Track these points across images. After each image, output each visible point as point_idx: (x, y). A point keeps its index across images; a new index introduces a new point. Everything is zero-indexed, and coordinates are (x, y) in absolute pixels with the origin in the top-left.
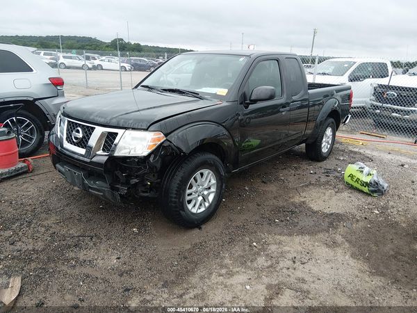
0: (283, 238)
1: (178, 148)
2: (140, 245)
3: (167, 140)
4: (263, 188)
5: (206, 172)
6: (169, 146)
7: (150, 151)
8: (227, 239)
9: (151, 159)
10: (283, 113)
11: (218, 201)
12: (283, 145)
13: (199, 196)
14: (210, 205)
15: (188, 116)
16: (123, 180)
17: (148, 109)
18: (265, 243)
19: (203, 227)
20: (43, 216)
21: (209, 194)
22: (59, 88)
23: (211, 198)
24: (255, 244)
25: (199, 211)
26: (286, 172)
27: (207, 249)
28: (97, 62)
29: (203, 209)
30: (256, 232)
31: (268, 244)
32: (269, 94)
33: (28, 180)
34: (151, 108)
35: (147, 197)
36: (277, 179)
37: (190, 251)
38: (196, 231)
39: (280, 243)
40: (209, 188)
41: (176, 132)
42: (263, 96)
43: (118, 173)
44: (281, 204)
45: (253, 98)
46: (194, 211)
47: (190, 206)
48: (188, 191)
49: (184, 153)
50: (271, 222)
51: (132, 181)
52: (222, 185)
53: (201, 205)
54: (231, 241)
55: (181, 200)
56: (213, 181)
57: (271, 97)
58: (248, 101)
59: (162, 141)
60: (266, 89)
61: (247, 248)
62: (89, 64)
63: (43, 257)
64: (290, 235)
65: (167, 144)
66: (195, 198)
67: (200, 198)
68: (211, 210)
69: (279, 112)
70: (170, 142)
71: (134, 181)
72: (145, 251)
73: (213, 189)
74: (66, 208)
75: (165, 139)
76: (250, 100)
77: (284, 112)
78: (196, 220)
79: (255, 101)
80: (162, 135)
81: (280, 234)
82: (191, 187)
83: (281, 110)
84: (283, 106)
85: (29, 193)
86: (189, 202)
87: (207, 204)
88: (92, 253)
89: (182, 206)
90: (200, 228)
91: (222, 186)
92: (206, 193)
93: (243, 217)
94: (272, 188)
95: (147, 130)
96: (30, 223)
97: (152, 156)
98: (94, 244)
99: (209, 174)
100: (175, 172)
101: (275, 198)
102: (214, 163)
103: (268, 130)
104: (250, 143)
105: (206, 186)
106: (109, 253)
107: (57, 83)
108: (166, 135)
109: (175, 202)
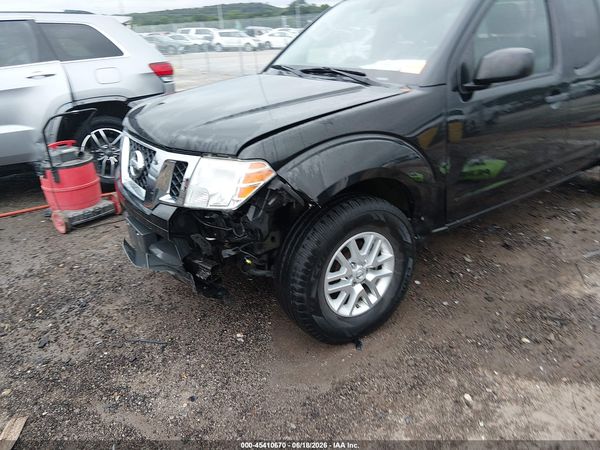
0: (535, 387)
1: (301, 193)
2: (237, 373)
3: (278, 176)
4: (502, 259)
5: (370, 237)
6: (282, 189)
7: (243, 200)
8: (408, 377)
9: (250, 215)
10: (554, 107)
11: (397, 293)
12: (555, 171)
13: (355, 283)
14: (381, 301)
15: (324, 123)
16: (206, 250)
17: (252, 111)
18: (490, 397)
19: (365, 341)
20: (108, 294)
21: (377, 280)
22: (165, 79)
23: (382, 287)
24: (467, 397)
25: (357, 312)
26: (555, 224)
27: (363, 399)
28: (263, 39)
29: (364, 308)
30: (474, 366)
31: (498, 401)
32: (519, 65)
33: (111, 228)
34: (257, 110)
35: (264, 276)
36: (534, 241)
37: (326, 399)
38: (350, 351)
39: (526, 401)
40: (380, 267)
41: (297, 160)
42: (503, 71)
43: (196, 238)
44: (539, 299)
45: (482, 75)
46: (345, 312)
47: (335, 305)
48: (330, 276)
49: (313, 203)
50: (512, 343)
51: (224, 252)
52: (408, 260)
53: (360, 299)
54: (418, 384)
55: (313, 295)
56: (388, 254)
57: (525, 72)
58: (471, 84)
59: (267, 179)
60: (513, 55)
61: (449, 405)
62: (253, 42)
63: (76, 380)
64: (552, 380)
65: (278, 184)
66: (345, 289)
67: (359, 288)
68: (383, 308)
69: (544, 102)
70: (285, 182)
71: (228, 253)
72: (243, 388)
73: (387, 270)
74: (146, 283)
75: (273, 174)
76: (477, 81)
77: (555, 103)
78: (348, 329)
79: (485, 83)
80: (268, 167)
81: (529, 377)
82: (336, 267)
83: (550, 98)
84: (555, 90)
85: (103, 252)
86: (335, 296)
87: (373, 299)
88: (155, 381)
89: (317, 305)
90: (358, 345)
91: (405, 264)
92: (370, 277)
93: (452, 325)
94: (523, 260)
95: (236, 156)
96: (83, 307)
97: (252, 209)
98: (164, 360)
99: (375, 240)
100: (302, 239)
101: (527, 284)
102: (386, 219)
103: (527, 139)
104: (483, 168)
105: (370, 263)
106: (182, 383)
107: (163, 71)
108: (276, 166)
109: (301, 300)
